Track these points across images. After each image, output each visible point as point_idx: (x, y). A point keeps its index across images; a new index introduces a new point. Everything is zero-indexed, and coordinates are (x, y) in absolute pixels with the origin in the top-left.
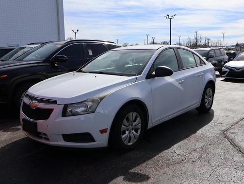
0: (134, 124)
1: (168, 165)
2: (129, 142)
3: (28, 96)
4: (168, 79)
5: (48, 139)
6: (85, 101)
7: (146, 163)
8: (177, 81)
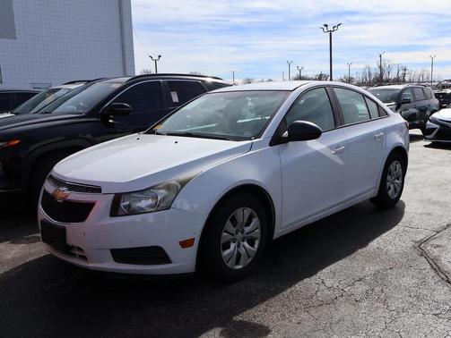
0: (247, 229)
1: (307, 308)
3: (52, 178)
4: (314, 145)
5: (84, 258)
6: (153, 188)
7: (266, 303)
8: (332, 149)
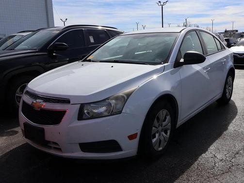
0: (164, 123)
1: (215, 176)
2: (159, 147)
3: (28, 93)
7: (185, 174)
8: (204, 70)
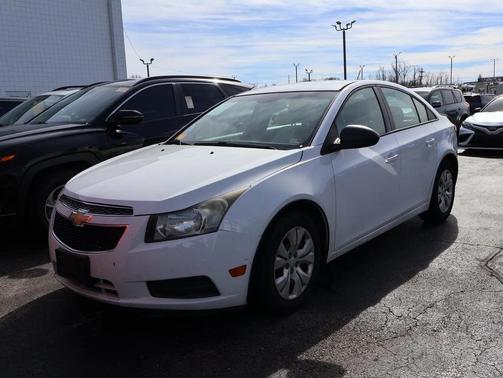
0: (300, 252)
1: (380, 341)
2: (291, 292)
3: (65, 199)
4: (367, 153)
5: (114, 293)
6: (196, 206)
7: (330, 337)
8: (385, 157)
